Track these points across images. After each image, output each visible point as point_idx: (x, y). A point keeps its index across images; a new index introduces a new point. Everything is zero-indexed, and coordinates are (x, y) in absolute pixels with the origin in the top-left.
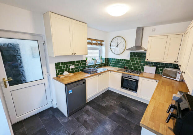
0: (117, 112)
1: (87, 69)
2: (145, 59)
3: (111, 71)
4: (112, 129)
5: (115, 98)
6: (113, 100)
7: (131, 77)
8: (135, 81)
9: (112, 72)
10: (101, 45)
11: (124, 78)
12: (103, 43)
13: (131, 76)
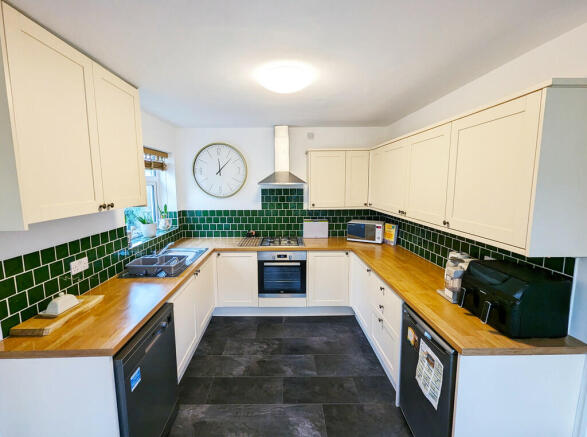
0: (289, 372)
1: (138, 263)
2: (301, 205)
3: (218, 251)
4: (320, 429)
5: (253, 335)
6: (252, 342)
7: (285, 256)
8: (299, 264)
9: (222, 254)
10: (162, 166)
11: (265, 264)
12: (166, 161)
13: (284, 253)
